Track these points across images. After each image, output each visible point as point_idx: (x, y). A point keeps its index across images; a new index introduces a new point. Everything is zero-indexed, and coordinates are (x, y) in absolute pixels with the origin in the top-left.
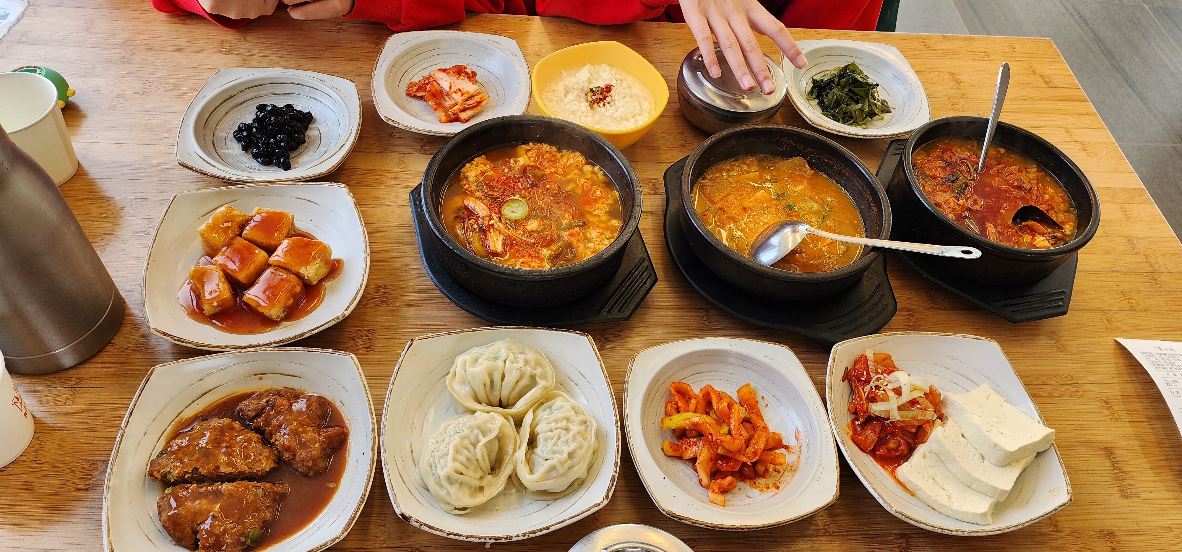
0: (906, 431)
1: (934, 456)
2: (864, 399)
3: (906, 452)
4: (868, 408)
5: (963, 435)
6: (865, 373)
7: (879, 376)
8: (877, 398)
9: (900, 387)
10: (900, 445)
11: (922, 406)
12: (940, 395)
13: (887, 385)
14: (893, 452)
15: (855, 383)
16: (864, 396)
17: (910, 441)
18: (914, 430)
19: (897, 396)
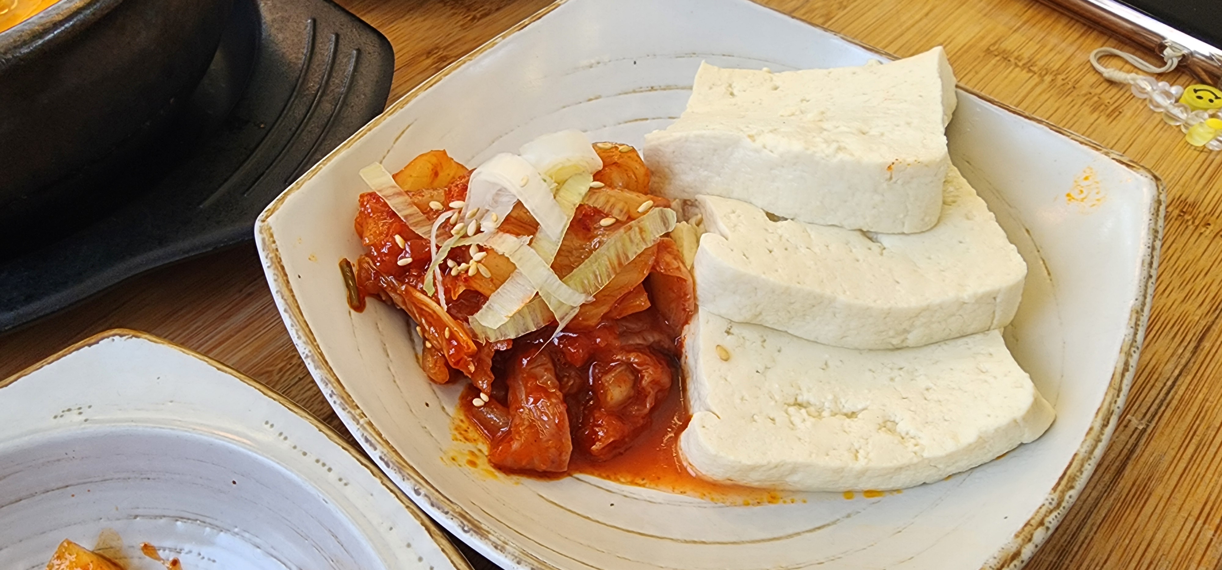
0: (624, 318)
1: (746, 332)
2: (446, 318)
3: (666, 380)
4: (474, 337)
5: (772, 217)
6: (398, 239)
7: (442, 219)
8: (476, 286)
9: (519, 204)
10: (636, 374)
11: (615, 212)
12: (633, 150)
13: (478, 231)
14: (634, 410)
15: (394, 289)
16: (441, 310)
17: (651, 340)
18: (643, 302)
19: (527, 239)
